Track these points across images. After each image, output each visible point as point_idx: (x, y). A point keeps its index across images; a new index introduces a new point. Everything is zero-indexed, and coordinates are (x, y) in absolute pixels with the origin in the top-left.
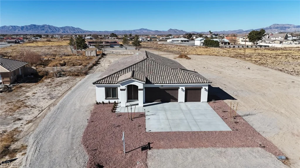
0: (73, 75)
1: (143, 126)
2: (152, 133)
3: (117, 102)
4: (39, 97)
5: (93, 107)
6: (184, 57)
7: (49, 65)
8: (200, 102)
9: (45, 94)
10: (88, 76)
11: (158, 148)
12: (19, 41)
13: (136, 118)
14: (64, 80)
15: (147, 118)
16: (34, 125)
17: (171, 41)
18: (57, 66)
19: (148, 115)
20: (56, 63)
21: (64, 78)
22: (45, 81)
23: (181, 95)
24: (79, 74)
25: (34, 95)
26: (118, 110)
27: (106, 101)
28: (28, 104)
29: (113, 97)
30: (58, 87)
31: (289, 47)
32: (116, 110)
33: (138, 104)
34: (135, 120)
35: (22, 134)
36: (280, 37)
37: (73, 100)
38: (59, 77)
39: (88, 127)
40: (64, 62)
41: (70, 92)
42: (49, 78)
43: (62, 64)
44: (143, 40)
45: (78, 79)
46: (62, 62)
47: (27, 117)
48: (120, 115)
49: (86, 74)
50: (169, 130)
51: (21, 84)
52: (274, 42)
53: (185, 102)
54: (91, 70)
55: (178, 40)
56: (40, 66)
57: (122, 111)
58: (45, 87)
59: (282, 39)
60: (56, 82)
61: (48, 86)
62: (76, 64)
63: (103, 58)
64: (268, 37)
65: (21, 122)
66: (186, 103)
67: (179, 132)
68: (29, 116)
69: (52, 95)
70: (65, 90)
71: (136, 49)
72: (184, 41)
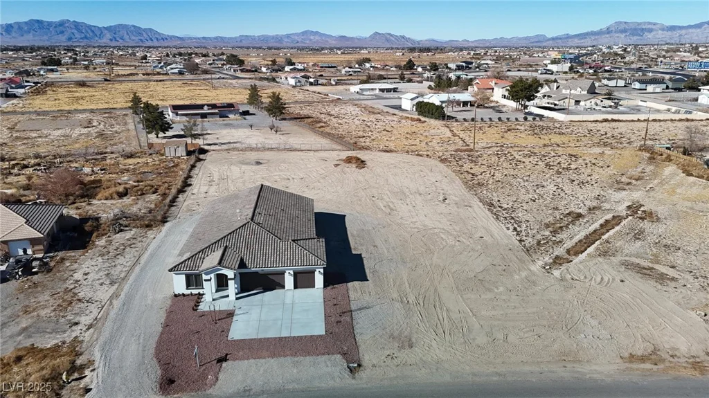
0: (141, 226)
1: (226, 331)
2: (234, 341)
3: (201, 292)
4: (93, 280)
5: (169, 302)
6: (355, 161)
7: (97, 197)
8: (314, 289)
9: (101, 274)
10: (167, 225)
11: (235, 360)
12: (13, 86)
13: (222, 319)
14: (128, 240)
15: (235, 318)
16: (96, 332)
17: (359, 90)
18: (112, 198)
19: (237, 315)
20: (110, 192)
21: (128, 235)
22: (97, 243)
23: (289, 281)
24: (152, 223)
25: (86, 277)
26: (203, 307)
27: (188, 292)
28: (81, 295)
29: (196, 286)
30: (118, 257)
31: (579, 121)
32: (199, 307)
33: (228, 296)
34: (219, 323)
35: (84, 345)
36: (579, 89)
37: (143, 287)
38: (118, 233)
39: (162, 333)
40: (125, 188)
41: (137, 269)
42: (103, 235)
43: (121, 193)
44: (299, 82)
45: (150, 234)
46: (121, 189)
47: (85, 320)
48: (203, 315)
49: (164, 220)
50: (254, 337)
51: (61, 254)
52: (563, 101)
53: (295, 288)
54: (173, 208)
55: (372, 89)
56: (82, 200)
57: (207, 309)
58: (100, 258)
59: (583, 92)
60: (115, 245)
61: (103, 255)
62: (147, 190)
63: (198, 164)
64: (557, 88)
65: (79, 327)
66: (296, 290)
67: (265, 339)
68: (87, 318)
69: (112, 275)
70: (130, 263)
71: (271, 129)
72: (386, 89)
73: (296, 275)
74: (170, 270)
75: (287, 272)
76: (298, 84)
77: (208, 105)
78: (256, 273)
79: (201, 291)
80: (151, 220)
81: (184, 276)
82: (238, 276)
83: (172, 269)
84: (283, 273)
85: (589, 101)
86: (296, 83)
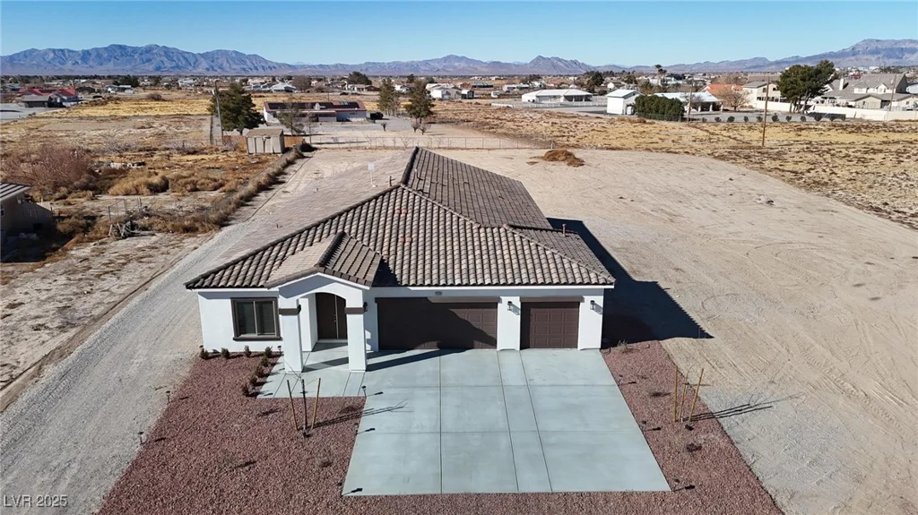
0: (175, 230)
1: (336, 464)
2: (364, 500)
3: (275, 350)
4: (22, 319)
5: (185, 372)
6: (563, 157)
7: (111, 191)
8: (573, 351)
9: (51, 306)
10: (226, 230)
12: (65, 98)
13: (326, 423)
14: (140, 249)
15: (365, 422)
17: (535, 98)
18: (138, 193)
19: (372, 412)
20: (135, 183)
21: (143, 242)
22: (73, 252)
23: (508, 325)
24: (197, 225)
25: (9, 311)
26: (274, 388)
27: (238, 347)
29: (262, 331)
30: (106, 276)
31: (910, 121)
32: (264, 388)
33: (345, 361)
34: (317, 436)
36: (883, 87)
37: (131, 336)
38: (125, 237)
40: (163, 178)
41: (136, 300)
42: (91, 240)
43: (156, 186)
44: (448, 93)
45: (189, 242)
46: (156, 180)
48: (272, 409)
49: (222, 222)
50: (428, 489)
52: (862, 101)
53: (521, 348)
54: (245, 208)
55: (555, 97)
56: (81, 194)
57: (283, 393)
58: (62, 280)
59: (888, 91)
60: (109, 256)
61: (75, 272)
62: (202, 184)
63: (299, 162)
64: (845, 86)
66: (526, 352)
67: (468, 496)
69: (75, 311)
70: (126, 288)
71: (415, 129)
72: (575, 96)
73: (528, 309)
74: (190, 286)
75: (505, 299)
76: (446, 97)
77: (321, 104)
78: (422, 301)
79: (274, 346)
80: (195, 220)
81: (228, 303)
82: (374, 307)
83: (196, 281)
84: (492, 304)
85: (905, 101)
86: (443, 95)
